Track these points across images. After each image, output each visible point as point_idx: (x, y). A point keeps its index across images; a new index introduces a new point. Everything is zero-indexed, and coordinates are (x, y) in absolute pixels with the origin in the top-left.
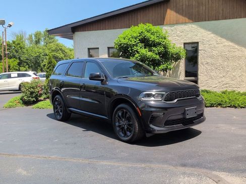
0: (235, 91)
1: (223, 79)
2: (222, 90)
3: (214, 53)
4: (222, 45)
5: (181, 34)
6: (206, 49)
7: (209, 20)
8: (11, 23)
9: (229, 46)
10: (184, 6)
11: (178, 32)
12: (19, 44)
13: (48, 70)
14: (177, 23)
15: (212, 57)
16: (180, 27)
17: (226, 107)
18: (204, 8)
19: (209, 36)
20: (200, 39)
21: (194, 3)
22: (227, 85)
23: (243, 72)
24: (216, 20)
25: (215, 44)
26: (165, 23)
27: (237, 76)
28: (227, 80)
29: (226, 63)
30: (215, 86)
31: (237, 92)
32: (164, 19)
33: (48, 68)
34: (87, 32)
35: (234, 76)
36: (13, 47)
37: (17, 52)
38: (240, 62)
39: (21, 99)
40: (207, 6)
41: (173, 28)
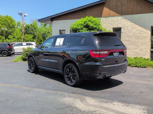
0: (142, 57)
1: (135, 50)
2: (134, 57)
3: (130, 34)
4: (135, 30)
5: (111, 22)
6: (126, 32)
7: (128, 15)
8: (26, 14)
9: (139, 30)
10: (113, 6)
11: (110, 22)
12: (34, 26)
13: (37, 42)
14: (109, 16)
15: (129, 36)
16: (111, 19)
17: (133, 67)
18: (125, 7)
19: (128, 24)
20: (122, 26)
21: (119, 4)
22: (138, 54)
23: (148, 46)
24: (132, 14)
25: (131, 29)
26: (102, 16)
27: (144, 48)
28: (138, 51)
29: (137, 41)
30: (130, 54)
31: (143, 58)
32: (102, 13)
33: (37, 41)
34: (59, 21)
35: (142, 48)
36: (30, 28)
37: (32, 30)
38: (146, 40)
39: (22, 58)
40: (127, 6)
41: (106, 19)
